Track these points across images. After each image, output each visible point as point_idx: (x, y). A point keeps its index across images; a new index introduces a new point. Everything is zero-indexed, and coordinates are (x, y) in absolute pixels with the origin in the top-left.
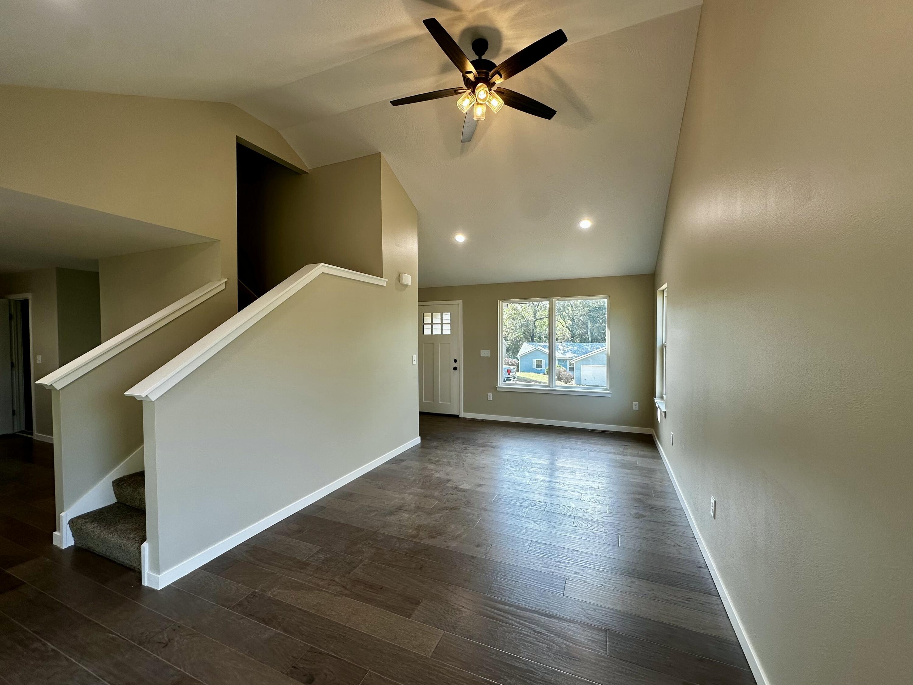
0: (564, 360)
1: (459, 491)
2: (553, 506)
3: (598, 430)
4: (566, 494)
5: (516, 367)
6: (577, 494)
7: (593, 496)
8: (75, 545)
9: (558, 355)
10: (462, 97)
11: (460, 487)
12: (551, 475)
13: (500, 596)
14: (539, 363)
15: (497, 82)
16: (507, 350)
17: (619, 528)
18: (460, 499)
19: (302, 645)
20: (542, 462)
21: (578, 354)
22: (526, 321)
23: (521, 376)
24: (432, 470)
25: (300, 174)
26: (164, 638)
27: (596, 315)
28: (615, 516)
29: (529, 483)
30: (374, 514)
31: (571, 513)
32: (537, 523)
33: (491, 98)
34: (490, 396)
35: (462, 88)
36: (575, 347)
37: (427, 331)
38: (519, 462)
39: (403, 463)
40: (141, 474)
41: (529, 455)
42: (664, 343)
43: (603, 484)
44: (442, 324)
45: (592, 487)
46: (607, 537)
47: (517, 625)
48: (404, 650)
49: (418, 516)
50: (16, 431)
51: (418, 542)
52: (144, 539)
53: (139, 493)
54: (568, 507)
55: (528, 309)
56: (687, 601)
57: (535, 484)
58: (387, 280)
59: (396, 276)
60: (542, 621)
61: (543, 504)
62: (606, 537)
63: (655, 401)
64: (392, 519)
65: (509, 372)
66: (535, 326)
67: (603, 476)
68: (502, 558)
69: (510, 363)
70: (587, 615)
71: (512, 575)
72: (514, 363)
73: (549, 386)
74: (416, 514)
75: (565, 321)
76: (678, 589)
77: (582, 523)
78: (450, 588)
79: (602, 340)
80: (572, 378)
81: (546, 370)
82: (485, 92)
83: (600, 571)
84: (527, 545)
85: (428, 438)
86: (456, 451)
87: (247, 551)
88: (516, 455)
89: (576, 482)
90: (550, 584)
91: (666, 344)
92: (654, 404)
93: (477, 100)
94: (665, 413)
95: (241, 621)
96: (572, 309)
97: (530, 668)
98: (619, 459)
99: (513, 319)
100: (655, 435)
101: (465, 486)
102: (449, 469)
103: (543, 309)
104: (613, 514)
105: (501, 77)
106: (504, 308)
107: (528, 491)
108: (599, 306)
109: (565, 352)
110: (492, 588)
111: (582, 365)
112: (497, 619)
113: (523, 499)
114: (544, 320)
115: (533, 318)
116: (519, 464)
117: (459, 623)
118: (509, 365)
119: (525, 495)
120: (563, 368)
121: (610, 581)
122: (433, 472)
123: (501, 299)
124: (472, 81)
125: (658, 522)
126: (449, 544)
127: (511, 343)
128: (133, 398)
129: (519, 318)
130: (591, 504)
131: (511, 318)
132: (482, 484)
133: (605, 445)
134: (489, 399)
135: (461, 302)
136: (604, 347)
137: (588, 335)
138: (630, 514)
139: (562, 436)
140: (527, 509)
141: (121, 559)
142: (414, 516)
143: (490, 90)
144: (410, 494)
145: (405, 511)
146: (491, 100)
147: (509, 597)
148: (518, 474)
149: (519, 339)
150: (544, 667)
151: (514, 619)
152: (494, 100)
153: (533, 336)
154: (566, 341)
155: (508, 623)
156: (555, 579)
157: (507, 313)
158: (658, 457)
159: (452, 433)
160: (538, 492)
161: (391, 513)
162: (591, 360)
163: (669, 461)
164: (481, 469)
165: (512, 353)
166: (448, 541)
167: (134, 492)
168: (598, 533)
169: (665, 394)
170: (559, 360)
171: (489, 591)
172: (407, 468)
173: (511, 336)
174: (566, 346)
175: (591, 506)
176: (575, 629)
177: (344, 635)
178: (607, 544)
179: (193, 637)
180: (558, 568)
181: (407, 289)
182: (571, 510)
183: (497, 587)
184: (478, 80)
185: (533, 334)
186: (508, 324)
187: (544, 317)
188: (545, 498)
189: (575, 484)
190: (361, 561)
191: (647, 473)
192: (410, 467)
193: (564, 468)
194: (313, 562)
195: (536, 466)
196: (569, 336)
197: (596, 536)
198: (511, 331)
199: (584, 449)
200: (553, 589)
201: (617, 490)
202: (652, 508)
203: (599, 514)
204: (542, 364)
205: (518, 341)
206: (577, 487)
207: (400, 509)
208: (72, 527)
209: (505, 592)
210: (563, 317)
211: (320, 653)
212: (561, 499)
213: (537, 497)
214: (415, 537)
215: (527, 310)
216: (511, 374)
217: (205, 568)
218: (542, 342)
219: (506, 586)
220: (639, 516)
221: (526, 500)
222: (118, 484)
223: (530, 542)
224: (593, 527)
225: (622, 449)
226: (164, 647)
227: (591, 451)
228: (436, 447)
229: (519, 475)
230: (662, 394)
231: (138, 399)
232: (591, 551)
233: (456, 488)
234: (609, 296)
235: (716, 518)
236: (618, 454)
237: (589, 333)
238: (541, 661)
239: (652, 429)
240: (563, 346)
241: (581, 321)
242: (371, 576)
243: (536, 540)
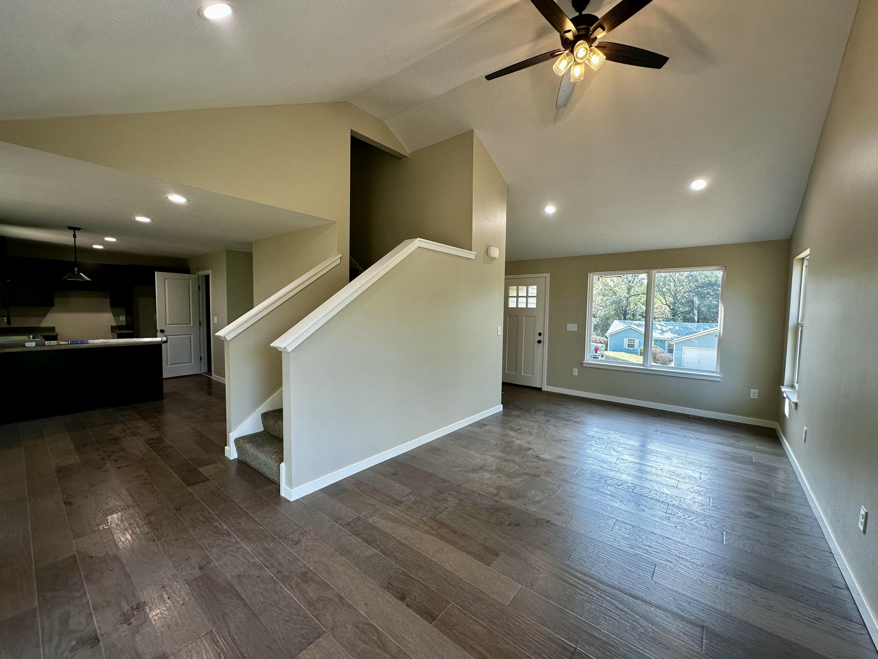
0: (662, 341)
1: (540, 460)
2: (643, 489)
3: (703, 418)
4: (659, 479)
5: (605, 345)
6: (673, 481)
7: (692, 486)
8: (238, 459)
9: (656, 335)
10: (560, 58)
11: (541, 456)
12: (642, 458)
13: (580, 566)
14: (631, 343)
15: (598, 37)
16: (595, 329)
17: (724, 524)
18: (540, 468)
19: (396, 568)
20: (631, 442)
21: (679, 334)
22: (618, 297)
23: (610, 355)
24: (513, 437)
25: (401, 159)
26: (295, 537)
27: (705, 292)
28: (720, 511)
29: (616, 463)
30: (457, 469)
31: (664, 499)
32: (624, 503)
33: (590, 55)
34: (575, 372)
35: (559, 50)
36: (676, 327)
37: (512, 304)
38: (605, 440)
39: (486, 428)
40: (280, 411)
41: (616, 434)
42: (799, 321)
43: (706, 474)
44: (527, 297)
45: (691, 476)
46: (709, 531)
47: (598, 597)
48: (483, 593)
49: (499, 477)
50: (202, 372)
51: (498, 501)
52: (282, 460)
53: (278, 425)
54: (661, 493)
55: (622, 284)
56: (816, 620)
57: (623, 464)
58: (476, 253)
59: (484, 249)
60: (626, 599)
61: (631, 485)
62: (707, 530)
63: (783, 390)
64: (474, 476)
65: (596, 350)
66: (629, 304)
67: (706, 467)
68: (583, 531)
69: (598, 341)
70: (679, 606)
71: (594, 549)
72: (602, 341)
73: (643, 365)
74: (497, 475)
75: (665, 298)
76: (802, 605)
77: (678, 512)
78: (528, 548)
79: (712, 320)
80: (670, 361)
81: (639, 350)
82: (585, 50)
83: (698, 565)
84: (611, 522)
85: (510, 407)
86: (538, 422)
87: (354, 484)
88: (602, 432)
89: (673, 469)
90: (637, 566)
91: (803, 324)
92: (781, 393)
93: (575, 59)
94: (796, 404)
95: (350, 538)
96: (674, 285)
97: (610, 641)
98: (728, 450)
99: (603, 295)
100: (779, 428)
101: (546, 456)
102: (530, 438)
103: (638, 285)
104: (718, 509)
105: (604, 29)
106: (594, 281)
107: (614, 469)
108: (710, 281)
109: (663, 332)
110: (571, 557)
111: (683, 347)
112: (576, 587)
113: (608, 477)
114: (639, 297)
115: (626, 295)
116: (604, 442)
117: (536, 582)
118: (597, 343)
119: (611, 474)
120: (660, 349)
121: (709, 577)
122: (514, 439)
123: (591, 272)
124: (571, 41)
125: (778, 527)
126: (529, 507)
127: (600, 320)
128: (275, 349)
129: (610, 295)
130: (690, 494)
131: (601, 294)
132: (564, 456)
133: (711, 434)
134: (574, 375)
135: (548, 275)
136: (714, 327)
137: (694, 314)
138: (740, 511)
139: (656, 419)
140: (613, 488)
141: (267, 474)
142: (495, 477)
143: (591, 46)
144: (491, 456)
145: (487, 471)
146: (591, 57)
147: (589, 569)
148: (604, 451)
149: (609, 316)
150: (626, 644)
151: (595, 591)
152: (595, 56)
153: (625, 314)
154: (665, 320)
155: (588, 593)
156: (642, 562)
157: (597, 289)
158: (784, 455)
159: (535, 405)
160: (626, 473)
161: (474, 471)
162: (697, 342)
163: (798, 459)
164: (563, 442)
165: (601, 331)
166: (527, 505)
167: (275, 423)
168: (697, 525)
169: (797, 383)
170: (656, 341)
171: (568, 559)
172: (490, 432)
173: (601, 313)
174: (664, 325)
175: (689, 496)
176: (664, 616)
177: (431, 567)
178: (708, 538)
179: (315, 542)
180: (646, 552)
181: (494, 261)
182: (664, 496)
183: (577, 557)
184: (577, 38)
185: (626, 311)
186: (597, 300)
187: (640, 293)
188: (634, 480)
189: (669, 470)
190: (446, 508)
191: (766, 471)
192: (492, 432)
193: (657, 452)
194: (405, 501)
195: (624, 446)
196: (669, 314)
197: (695, 528)
198: (600, 308)
199: (683, 435)
200: (639, 572)
201: (725, 484)
202: (771, 510)
203: (700, 506)
204: (635, 344)
205: (608, 319)
206: (673, 474)
207: (482, 468)
208: (236, 444)
209: (585, 563)
210: (663, 294)
211: (411, 577)
212: (653, 484)
213: (624, 477)
214: (495, 495)
215: (620, 286)
216: (598, 352)
217: (323, 490)
218: (636, 320)
219: (586, 558)
220: (751, 516)
221: (611, 479)
222: (265, 416)
223: (615, 521)
224: (691, 518)
225: (732, 441)
226: (295, 544)
227: (692, 438)
228: (518, 416)
229: (605, 453)
230: (793, 381)
231: (279, 350)
232: (687, 541)
233: (537, 457)
234: (726, 267)
235: (866, 533)
236: (727, 445)
237: (696, 312)
238: (623, 639)
239: (776, 423)
240: (662, 326)
241: (686, 298)
242: (454, 522)
243: (622, 520)
